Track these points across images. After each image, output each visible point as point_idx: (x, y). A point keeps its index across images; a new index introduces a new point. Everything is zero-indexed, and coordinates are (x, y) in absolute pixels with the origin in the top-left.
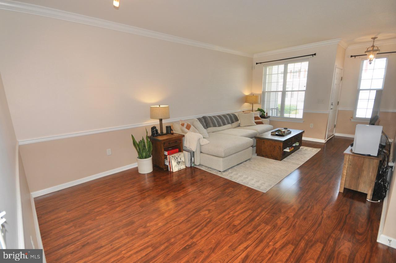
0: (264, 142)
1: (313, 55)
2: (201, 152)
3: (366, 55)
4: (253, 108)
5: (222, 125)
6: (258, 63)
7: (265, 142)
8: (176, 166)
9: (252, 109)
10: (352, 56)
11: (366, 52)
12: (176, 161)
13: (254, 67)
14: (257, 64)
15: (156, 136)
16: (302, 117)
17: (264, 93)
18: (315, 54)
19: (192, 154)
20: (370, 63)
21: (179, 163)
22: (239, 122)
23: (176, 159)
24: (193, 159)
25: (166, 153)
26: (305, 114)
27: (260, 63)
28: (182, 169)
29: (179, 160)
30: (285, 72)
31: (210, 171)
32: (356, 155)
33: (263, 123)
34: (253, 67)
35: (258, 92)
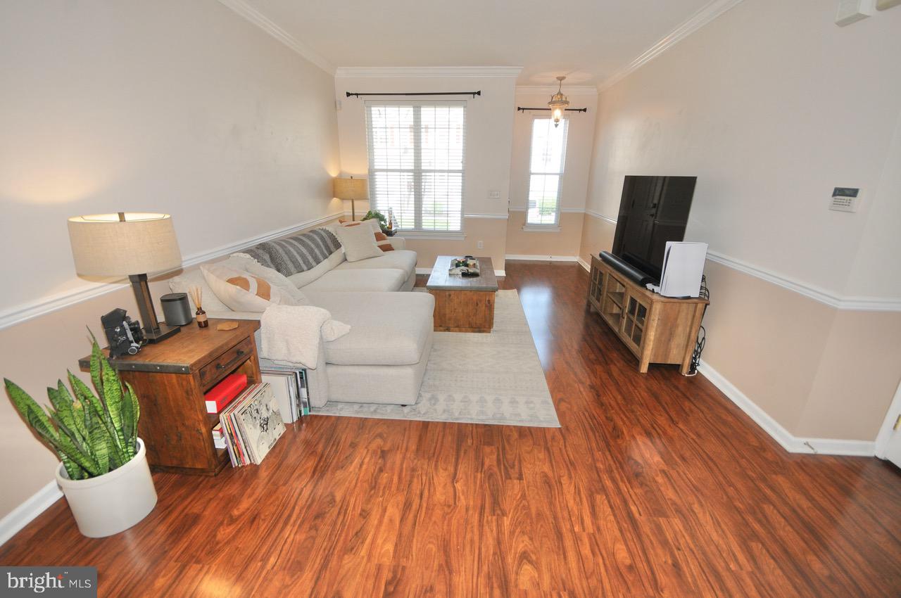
0: (450, 295)
1: (474, 93)
2: (327, 363)
3: (550, 109)
4: (355, 211)
5: (314, 264)
6: (352, 94)
7: (452, 296)
8: (261, 438)
9: (351, 214)
10: (519, 109)
11: (550, 103)
12: (258, 422)
13: (340, 104)
14: (348, 94)
15: (139, 352)
16: (459, 227)
17: (372, 172)
18: (479, 93)
19: (301, 377)
20: (556, 126)
21: (265, 424)
22: (343, 249)
23: (255, 414)
24: (303, 391)
25: (211, 406)
26: (465, 222)
27: (356, 94)
28: (278, 438)
29: (265, 414)
30: (417, 128)
31: (375, 411)
32: (670, 300)
33: (393, 246)
34: (338, 103)
35: (356, 169)
